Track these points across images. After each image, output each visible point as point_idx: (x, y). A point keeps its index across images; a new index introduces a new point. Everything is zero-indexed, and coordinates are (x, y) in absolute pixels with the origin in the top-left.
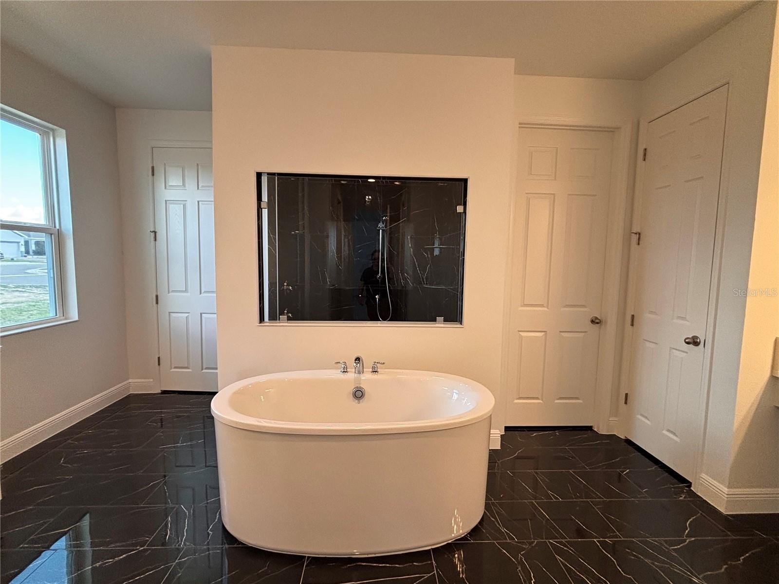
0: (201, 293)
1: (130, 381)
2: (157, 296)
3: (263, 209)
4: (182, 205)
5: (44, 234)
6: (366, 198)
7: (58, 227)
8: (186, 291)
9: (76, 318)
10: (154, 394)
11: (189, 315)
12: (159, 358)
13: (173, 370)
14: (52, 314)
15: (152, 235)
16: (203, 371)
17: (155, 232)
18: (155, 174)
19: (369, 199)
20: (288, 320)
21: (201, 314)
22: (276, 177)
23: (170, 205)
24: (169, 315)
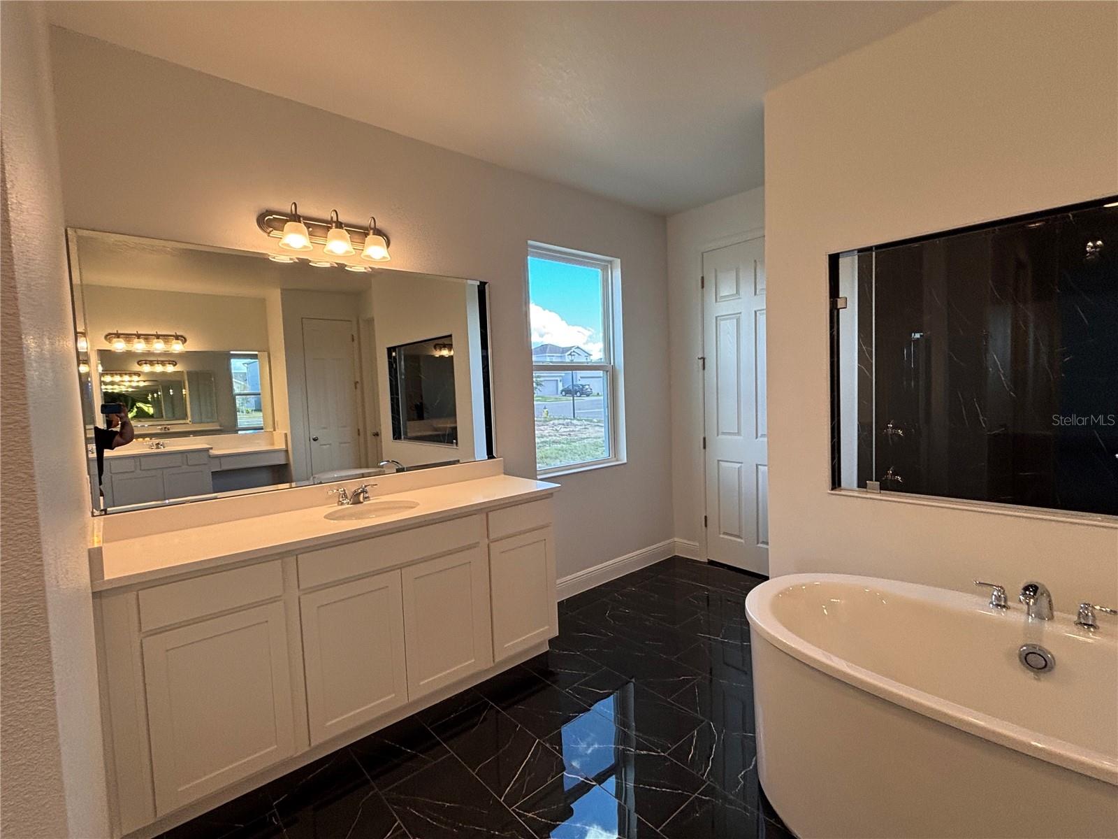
0: (757, 438)
1: (676, 539)
2: (704, 439)
3: (841, 310)
4: (735, 321)
5: (602, 372)
6: (1085, 246)
7: (612, 364)
8: (739, 433)
9: (625, 461)
10: (701, 562)
11: (741, 466)
12: (706, 517)
13: (722, 536)
14: (606, 455)
15: (701, 361)
16: (759, 545)
17: (703, 359)
18: (705, 285)
19: (1095, 247)
20: (881, 489)
21: (757, 465)
22: (874, 253)
23: (722, 322)
24: (718, 463)
